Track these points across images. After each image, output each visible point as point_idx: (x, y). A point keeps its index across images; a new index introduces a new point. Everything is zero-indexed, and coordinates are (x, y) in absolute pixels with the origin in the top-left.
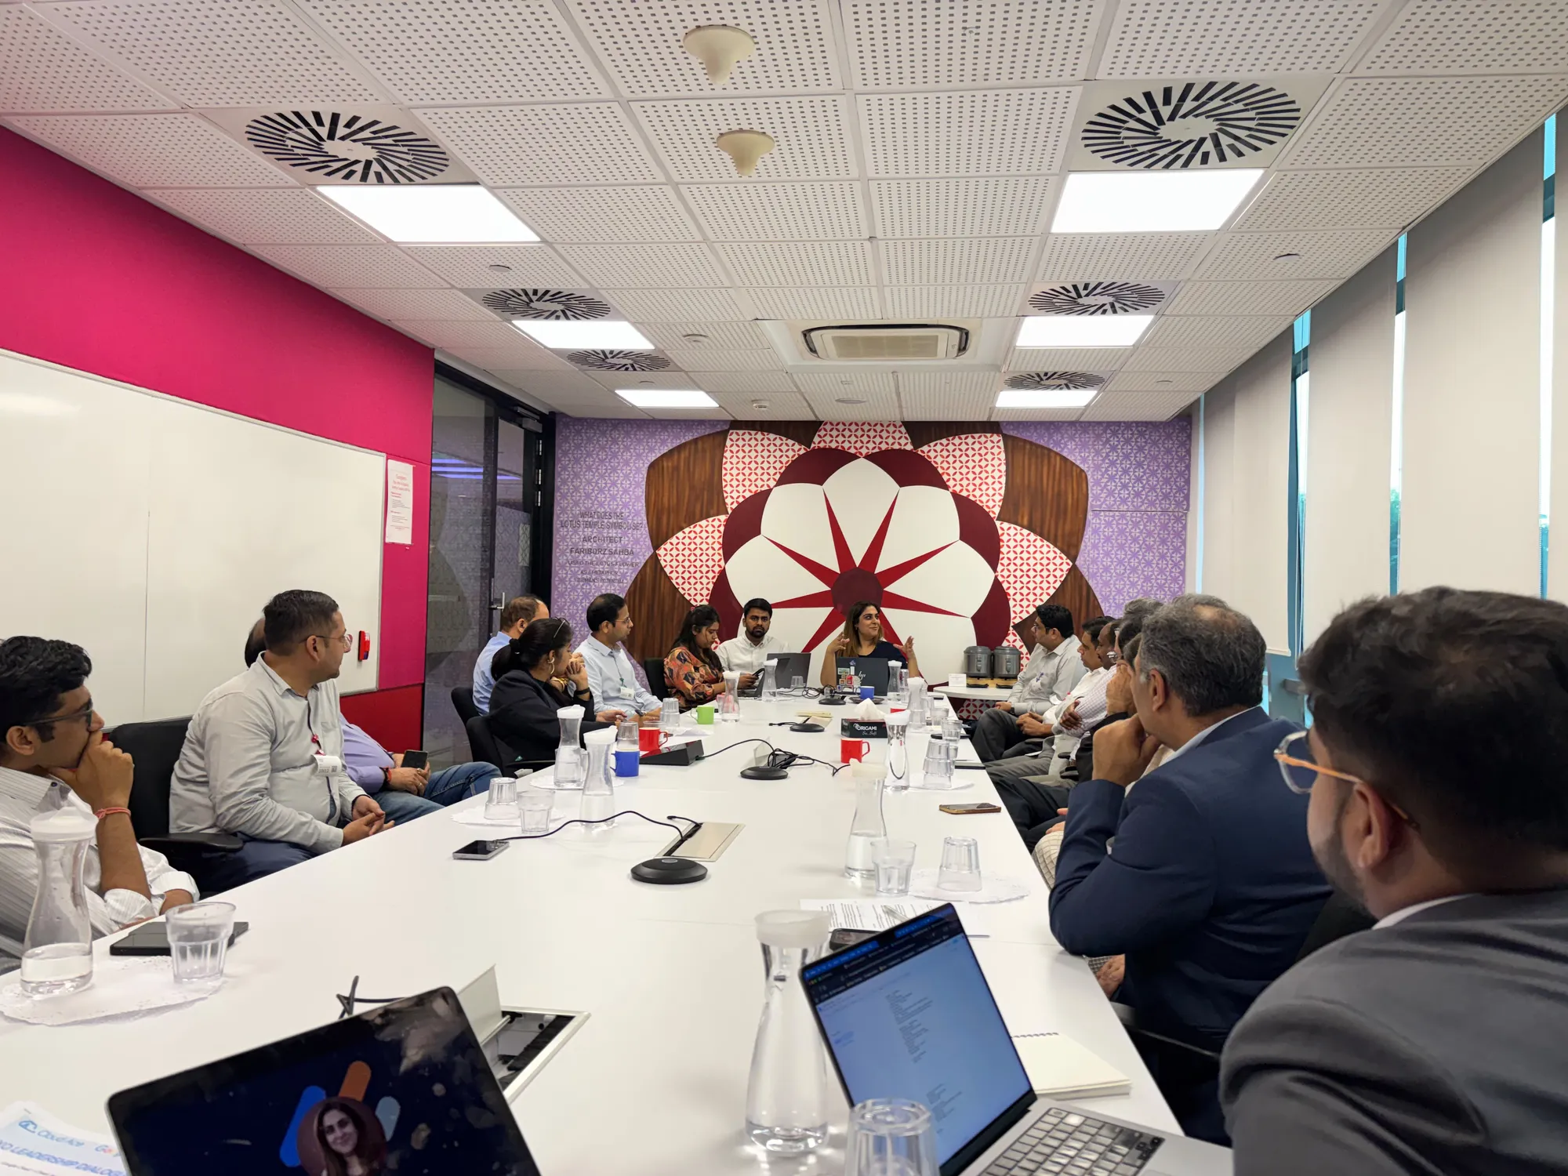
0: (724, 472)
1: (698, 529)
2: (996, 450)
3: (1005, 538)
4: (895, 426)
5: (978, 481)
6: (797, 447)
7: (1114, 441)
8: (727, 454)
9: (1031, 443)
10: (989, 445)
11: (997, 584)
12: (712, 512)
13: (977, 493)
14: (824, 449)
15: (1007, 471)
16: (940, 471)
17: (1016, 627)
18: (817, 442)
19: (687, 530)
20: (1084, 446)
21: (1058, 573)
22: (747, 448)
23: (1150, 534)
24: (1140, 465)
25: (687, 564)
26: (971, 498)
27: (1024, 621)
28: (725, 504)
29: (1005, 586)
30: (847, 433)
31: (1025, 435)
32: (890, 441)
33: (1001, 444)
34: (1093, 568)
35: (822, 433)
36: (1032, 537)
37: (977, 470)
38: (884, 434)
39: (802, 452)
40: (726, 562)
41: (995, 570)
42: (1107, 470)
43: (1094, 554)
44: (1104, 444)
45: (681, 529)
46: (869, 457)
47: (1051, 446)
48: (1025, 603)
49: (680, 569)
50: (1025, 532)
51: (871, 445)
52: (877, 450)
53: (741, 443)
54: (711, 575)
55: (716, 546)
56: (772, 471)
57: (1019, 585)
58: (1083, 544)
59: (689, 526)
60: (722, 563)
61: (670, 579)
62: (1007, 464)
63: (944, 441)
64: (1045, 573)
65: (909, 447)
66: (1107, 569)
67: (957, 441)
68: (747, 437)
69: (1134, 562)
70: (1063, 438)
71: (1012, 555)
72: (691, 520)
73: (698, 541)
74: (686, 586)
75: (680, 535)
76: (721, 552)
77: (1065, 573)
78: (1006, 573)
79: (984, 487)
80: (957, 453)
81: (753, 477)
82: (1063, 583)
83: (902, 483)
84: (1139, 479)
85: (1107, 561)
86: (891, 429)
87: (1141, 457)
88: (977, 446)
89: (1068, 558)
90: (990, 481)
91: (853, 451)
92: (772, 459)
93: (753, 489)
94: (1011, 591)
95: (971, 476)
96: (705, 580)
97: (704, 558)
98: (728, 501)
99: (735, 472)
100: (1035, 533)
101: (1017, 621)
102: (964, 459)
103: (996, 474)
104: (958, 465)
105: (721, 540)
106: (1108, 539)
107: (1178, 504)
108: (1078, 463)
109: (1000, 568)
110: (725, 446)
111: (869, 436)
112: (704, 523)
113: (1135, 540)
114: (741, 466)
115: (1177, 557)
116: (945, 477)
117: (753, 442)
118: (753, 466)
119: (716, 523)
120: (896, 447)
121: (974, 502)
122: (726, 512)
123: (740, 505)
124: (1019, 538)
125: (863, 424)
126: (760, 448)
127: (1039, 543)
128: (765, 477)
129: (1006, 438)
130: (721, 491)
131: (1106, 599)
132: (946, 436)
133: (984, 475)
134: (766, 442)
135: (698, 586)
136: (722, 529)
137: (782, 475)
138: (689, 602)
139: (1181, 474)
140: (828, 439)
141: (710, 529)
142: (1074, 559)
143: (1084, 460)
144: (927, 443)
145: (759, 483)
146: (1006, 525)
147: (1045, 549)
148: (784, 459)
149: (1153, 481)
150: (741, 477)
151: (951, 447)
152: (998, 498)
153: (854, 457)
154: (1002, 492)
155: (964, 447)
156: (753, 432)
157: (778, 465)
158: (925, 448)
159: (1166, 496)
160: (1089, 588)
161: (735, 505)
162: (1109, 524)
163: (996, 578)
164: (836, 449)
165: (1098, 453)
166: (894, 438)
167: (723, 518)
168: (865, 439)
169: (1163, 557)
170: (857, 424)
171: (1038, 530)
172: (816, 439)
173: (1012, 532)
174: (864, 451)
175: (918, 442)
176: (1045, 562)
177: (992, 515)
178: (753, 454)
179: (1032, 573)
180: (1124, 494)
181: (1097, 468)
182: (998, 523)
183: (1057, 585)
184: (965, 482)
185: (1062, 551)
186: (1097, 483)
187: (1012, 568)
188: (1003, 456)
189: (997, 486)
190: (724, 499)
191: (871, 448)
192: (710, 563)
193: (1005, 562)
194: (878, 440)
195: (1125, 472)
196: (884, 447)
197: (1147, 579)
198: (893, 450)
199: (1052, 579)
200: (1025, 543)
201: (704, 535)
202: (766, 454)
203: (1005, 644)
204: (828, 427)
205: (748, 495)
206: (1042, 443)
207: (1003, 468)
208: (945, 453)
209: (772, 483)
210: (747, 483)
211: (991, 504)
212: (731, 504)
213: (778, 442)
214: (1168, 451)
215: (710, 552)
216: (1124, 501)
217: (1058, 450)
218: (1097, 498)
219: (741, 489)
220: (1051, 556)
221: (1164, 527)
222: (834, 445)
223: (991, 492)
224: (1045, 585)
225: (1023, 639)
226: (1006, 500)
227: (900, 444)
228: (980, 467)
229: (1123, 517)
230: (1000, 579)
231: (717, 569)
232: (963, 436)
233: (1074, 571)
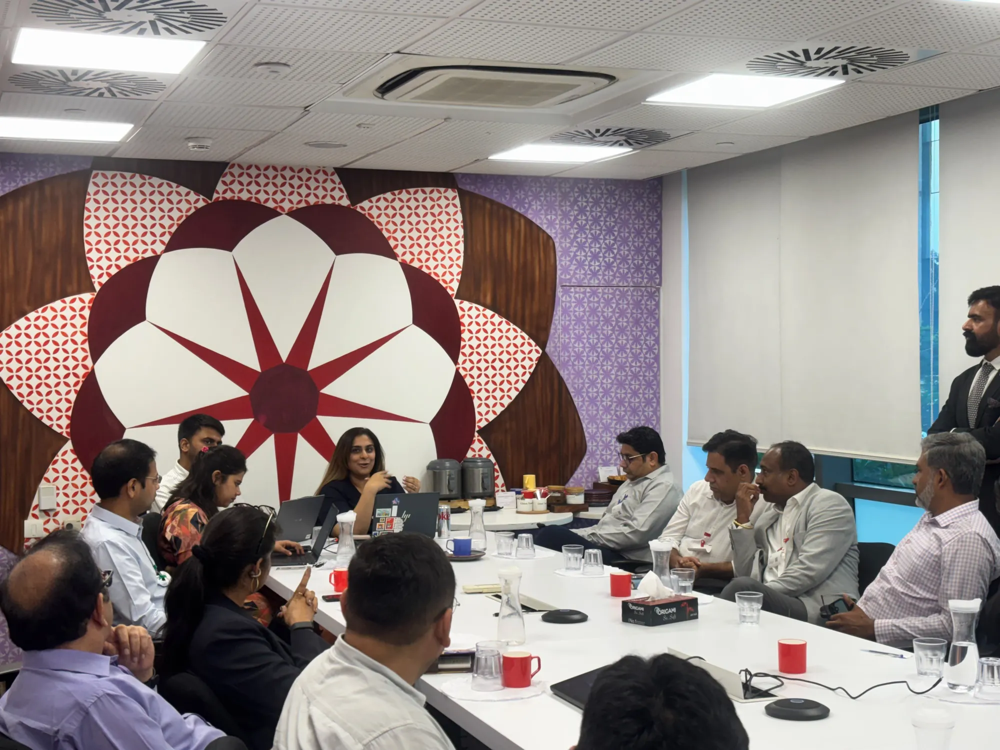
0: (86, 230)
1: (49, 314)
2: (451, 210)
3: (465, 320)
4: (325, 173)
5: (431, 249)
6: (193, 197)
7: (582, 202)
8: (91, 205)
9: (492, 202)
10: (443, 202)
11: (458, 379)
12: (69, 289)
13: (432, 264)
14: (232, 201)
15: (465, 236)
16: (386, 235)
17: (482, 431)
18: (221, 191)
19: (32, 315)
20: (550, 207)
21: (527, 363)
22: (119, 197)
23: (622, 313)
24: (610, 231)
25: (33, 365)
26: (424, 270)
27: (491, 424)
28: (89, 277)
29: (468, 380)
30: (262, 180)
31: (484, 192)
32: (321, 193)
33: (457, 201)
34: (564, 356)
35: (228, 179)
36: (497, 319)
37: (430, 234)
38: (313, 184)
39: (201, 204)
40: (95, 360)
41: (456, 361)
42: (576, 237)
43: (564, 338)
44: (572, 206)
45: (23, 314)
46: (293, 214)
47: (514, 206)
48: (491, 402)
49: (24, 374)
50: (489, 313)
51: (295, 198)
52: (303, 205)
53: (110, 189)
54: (72, 380)
55: (79, 338)
56: (158, 230)
57: (483, 380)
58: (553, 327)
59: (34, 309)
60: (89, 362)
61: (8, 388)
62: (464, 227)
63: (389, 196)
64: (512, 364)
65: (345, 202)
66: (579, 357)
67: (404, 196)
68: (119, 181)
69: (607, 348)
70: (527, 196)
71: (474, 342)
72: (39, 300)
73: (50, 331)
74: (35, 398)
75: (22, 322)
76: (86, 346)
77: (535, 362)
78: (468, 365)
79: (439, 256)
80: (406, 212)
81: (130, 238)
82: (532, 374)
83: (339, 250)
84: (609, 248)
85: (579, 347)
86: (321, 176)
87: (611, 221)
88: (429, 203)
89: (537, 344)
90: (446, 248)
91: (271, 204)
92: (157, 214)
93: (132, 255)
94: (475, 388)
95: (423, 242)
96: (63, 389)
97: (61, 355)
98: (95, 272)
99: (102, 230)
100: (501, 315)
101: (483, 424)
102: (414, 219)
103: (453, 240)
104: (406, 227)
105: (85, 329)
106: (579, 320)
107: (651, 278)
108: (544, 227)
109: (461, 358)
110: (85, 192)
111: (292, 186)
112: (58, 304)
113: (607, 321)
114: (111, 222)
115: (651, 340)
116: (392, 243)
117: (128, 189)
118: (130, 222)
119: (77, 305)
120: (329, 201)
121: (429, 275)
122: (92, 289)
123: (112, 278)
124: (481, 320)
125: (284, 168)
126: (138, 197)
127: (504, 327)
128: (149, 238)
129: (463, 194)
130: (82, 258)
131: (579, 392)
132: (391, 189)
133: (438, 241)
134: (147, 189)
135: (54, 397)
136: (87, 313)
137: (174, 236)
138: (39, 421)
139: (653, 242)
140: (236, 187)
141: (68, 313)
142: (543, 347)
143: (551, 224)
144: (368, 197)
145: (140, 247)
146: (466, 305)
147: (512, 334)
148: (175, 214)
149: (624, 251)
150: (112, 239)
151: (397, 204)
152: (456, 270)
153: (273, 214)
154: (461, 262)
155: (413, 204)
156: (128, 175)
157: (167, 222)
158: (366, 204)
159: (638, 268)
160: (560, 379)
161: (105, 279)
162: (580, 302)
163: (457, 372)
164: (248, 202)
165: (565, 215)
166: (325, 189)
167: (87, 297)
168: (287, 189)
169: (637, 340)
170: (275, 169)
171: (503, 310)
172: (220, 187)
173: (474, 313)
174: (286, 205)
175: (356, 196)
176: (512, 349)
177: (450, 292)
178: (129, 205)
179: (498, 364)
180: (595, 265)
181: (565, 234)
182: (457, 302)
183: (527, 377)
184: (416, 250)
185: (531, 336)
186: (566, 252)
187: (475, 358)
188: (459, 217)
189: (454, 255)
190: (87, 270)
191: (295, 201)
192: (71, 363)
193: (467, 350)
194: (304, 191)
195: (596, 239)
196: (312, 200)
197: (621, 367)
198: (324, 205)
199: (520, 371)
200: (489, 327)
201: (59, 322)
202: (148, 205)
203: (470, 454)
204: (236, 171)
205: (123, 264)
206: (504, 201)
207: (461, 232)
208: (390, 212)
209: (159, 247)
210: (122, 247)
211: (448, 277)
212: (99, 276)
213: (165, 189)
214: (639, 215)
215: (70, 347)
216: (595, 274)
217: (522, 211)
218: (566, 270)
219: (113, 255)
220: (519, 341)
221: (637, 304)
222: (245, 196)
223: (447, 262)
224: (513, 379)
225: (490, 448)
226: (465, 273)
227: (333, 197)
228: (434, 230)
229: (594, 293)
230: (462, 373)
231: (81, 371)
232: (412, 190)
233: (544, 362)
